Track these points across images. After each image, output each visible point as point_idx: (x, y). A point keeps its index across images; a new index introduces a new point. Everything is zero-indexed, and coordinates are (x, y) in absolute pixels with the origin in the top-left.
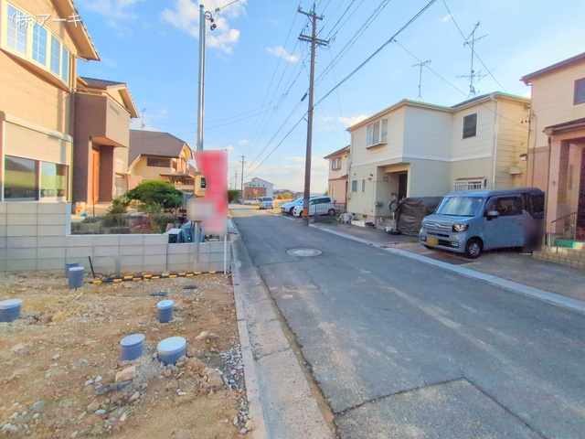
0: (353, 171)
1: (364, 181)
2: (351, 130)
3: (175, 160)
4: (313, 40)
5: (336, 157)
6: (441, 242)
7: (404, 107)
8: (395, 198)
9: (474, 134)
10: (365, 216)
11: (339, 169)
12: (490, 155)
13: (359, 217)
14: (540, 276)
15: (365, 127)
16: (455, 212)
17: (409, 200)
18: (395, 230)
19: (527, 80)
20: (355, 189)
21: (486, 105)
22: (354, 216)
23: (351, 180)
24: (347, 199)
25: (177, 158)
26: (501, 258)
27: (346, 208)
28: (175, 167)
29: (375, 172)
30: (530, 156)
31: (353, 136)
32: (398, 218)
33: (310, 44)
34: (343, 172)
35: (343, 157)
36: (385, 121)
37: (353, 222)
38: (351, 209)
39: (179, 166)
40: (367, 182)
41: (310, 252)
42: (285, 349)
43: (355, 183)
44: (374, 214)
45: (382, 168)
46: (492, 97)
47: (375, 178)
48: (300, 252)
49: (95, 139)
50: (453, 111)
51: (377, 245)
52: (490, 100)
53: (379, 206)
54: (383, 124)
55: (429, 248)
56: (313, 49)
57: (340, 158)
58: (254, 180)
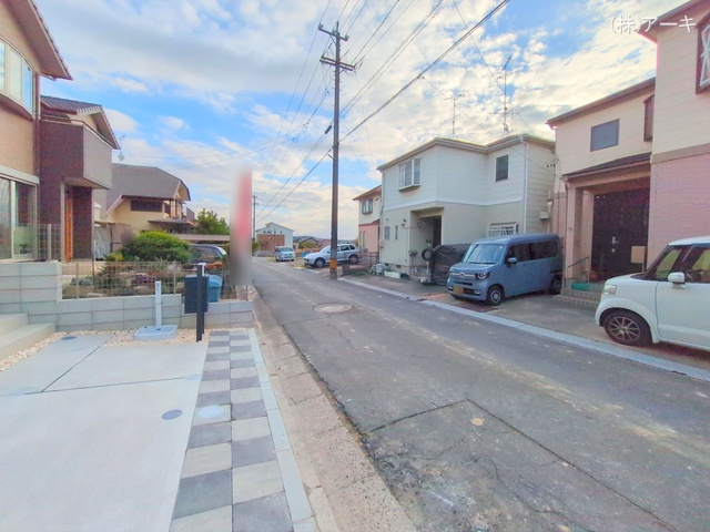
0: (385, 216)
1: (397, 227)
2: (383, 169)
3: (168, 202)
4: (337, 63)
5: (367, 198)
6: (466, 291)
7: (437, 147)
8: (429, 245)
9: (506, 177)
10: (399, 266)
11: (370, 212)
12: (520, 199)
13: (393, 268)
14: (555, 319)
15: (397, 167)
16: (478, 260)
17: (443, 247)
18: (430, 281)
19: (553, 123)
20: (387, 237)
21: (515, 147)
22: (388, 267)
23: (383, 225)
24: (380, 248)
25: (171, 200)
26: (527, 304)
27: (378, 257)
28: (168, 211)
29: (408, 217)
30: (556, 201)
31: (384, 176)
32: (432, 267)
33: (334, 68)
34: (375, 217)
35: (374, 199)
36: (418, 163)
37: (386, 274)
38: (384, 259)
39: (173, 209)
40: (400, 229)
41: (340, 308)
42: (318, 396)
43: (387, 228)
44: (408, 264)
45: (415, 213)
46: (521, 138)
47: (408, 224)
48: (328, 309)
49: (68, 179)
50: (485, 152)
51: (414, 298)
52: (519, 142)
53: (413, 255)
54: (415, 164)
55: (457, 298)
56: (337, 74)
57: (371, 201)
58: (268, 225)
